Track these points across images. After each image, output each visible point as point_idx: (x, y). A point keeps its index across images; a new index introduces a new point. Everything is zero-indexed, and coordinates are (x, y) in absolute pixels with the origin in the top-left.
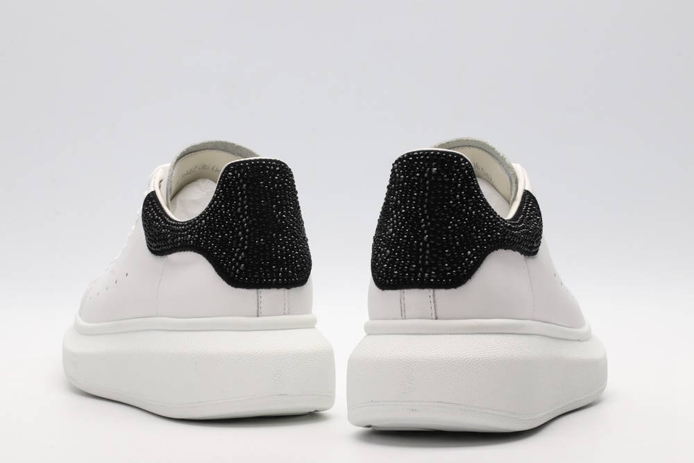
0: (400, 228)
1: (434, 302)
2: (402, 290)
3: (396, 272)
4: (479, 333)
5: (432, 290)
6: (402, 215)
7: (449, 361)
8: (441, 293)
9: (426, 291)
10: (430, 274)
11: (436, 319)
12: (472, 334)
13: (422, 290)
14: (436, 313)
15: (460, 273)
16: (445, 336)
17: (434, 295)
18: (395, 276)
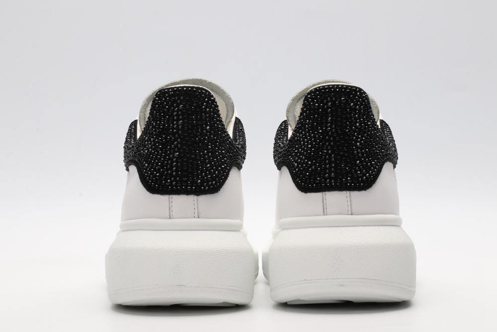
0: (319, 144)
1: (350, 201)
2: (324, 193)
3: (318, 179)
4: (383, 225)
5: (348, 192)
6: (320, 134)
7: (368, 246)
8: (355, 195)
9: (344, 192)
10: (346, 179)
11: (352, 214)
12: (378, 226)
13: (341, 192)
14: (351, 210)
15: (369, 178)
16: (360, 227)
17: (350, 195)
18: (317, 182)
